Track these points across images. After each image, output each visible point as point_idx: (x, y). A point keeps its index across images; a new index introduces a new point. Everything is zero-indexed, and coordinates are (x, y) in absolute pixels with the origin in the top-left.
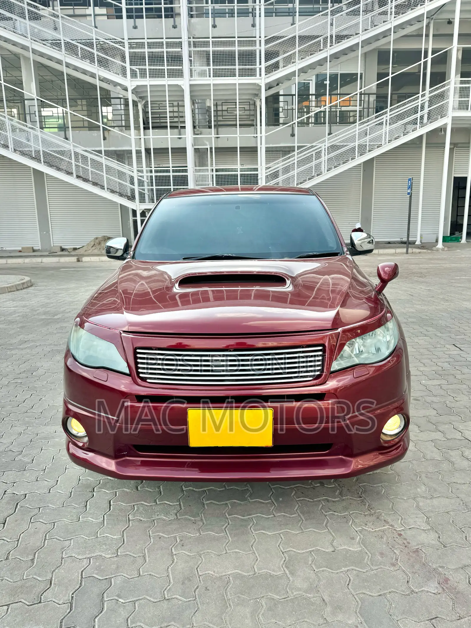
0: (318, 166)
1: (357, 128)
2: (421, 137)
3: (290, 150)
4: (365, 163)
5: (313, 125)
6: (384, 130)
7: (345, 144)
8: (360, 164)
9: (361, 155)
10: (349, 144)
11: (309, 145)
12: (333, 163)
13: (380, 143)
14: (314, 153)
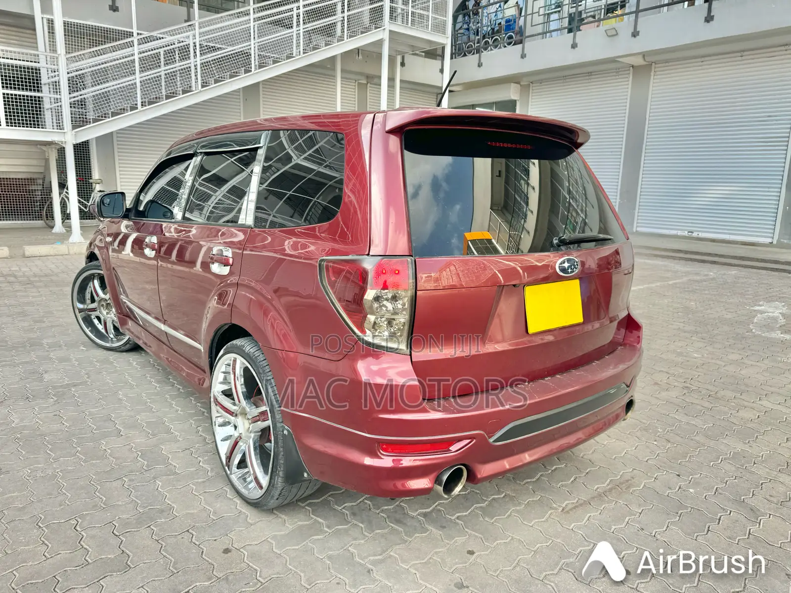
2: (333, 58)
4: (245, 88)
9: (260, 67)
12: (212, 73)
14: (162, 51)
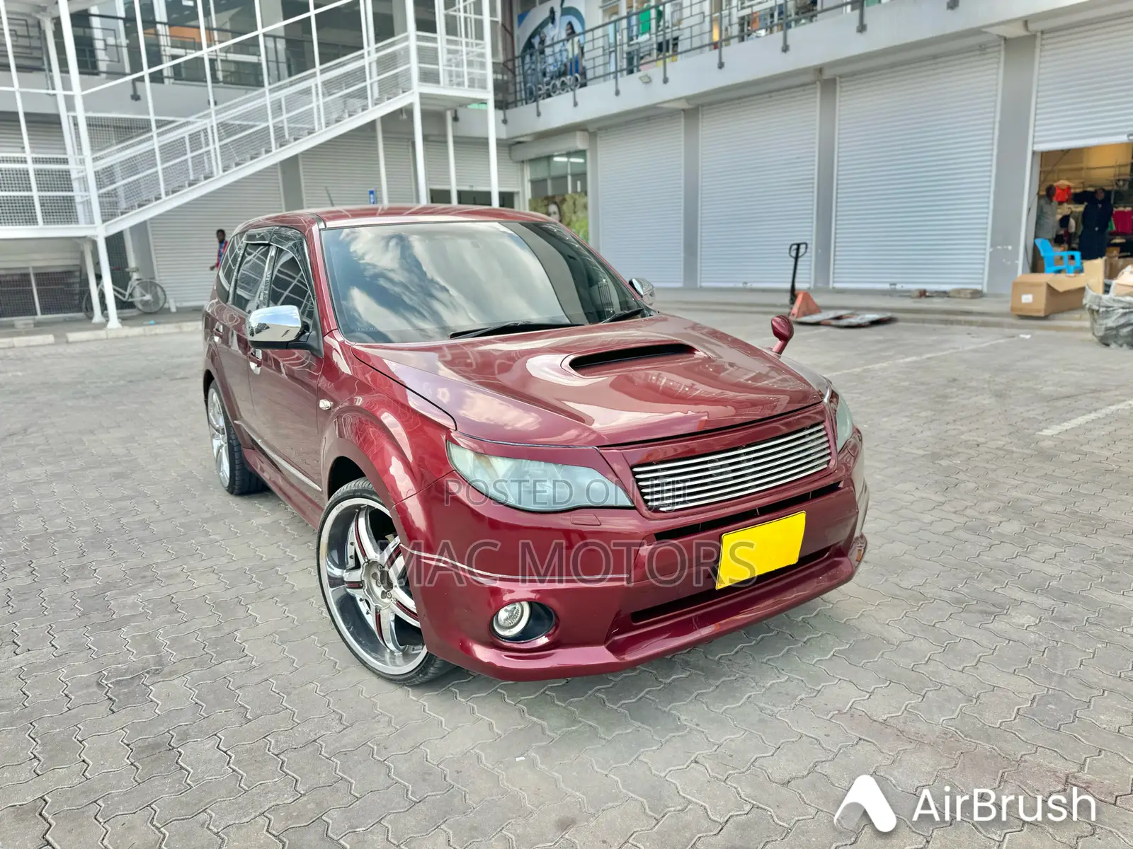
0: (198, 161)
1: (266, 97)
2: (374, 123)
3: (144, 127)
5: (172, 81)
6: (314, 105)
7: (251, 123)
8: (276, 165)
9: (280, 146)
10: (257, 123)
11: (183, 120)
12: (233, 156)
13: (311, 127)
